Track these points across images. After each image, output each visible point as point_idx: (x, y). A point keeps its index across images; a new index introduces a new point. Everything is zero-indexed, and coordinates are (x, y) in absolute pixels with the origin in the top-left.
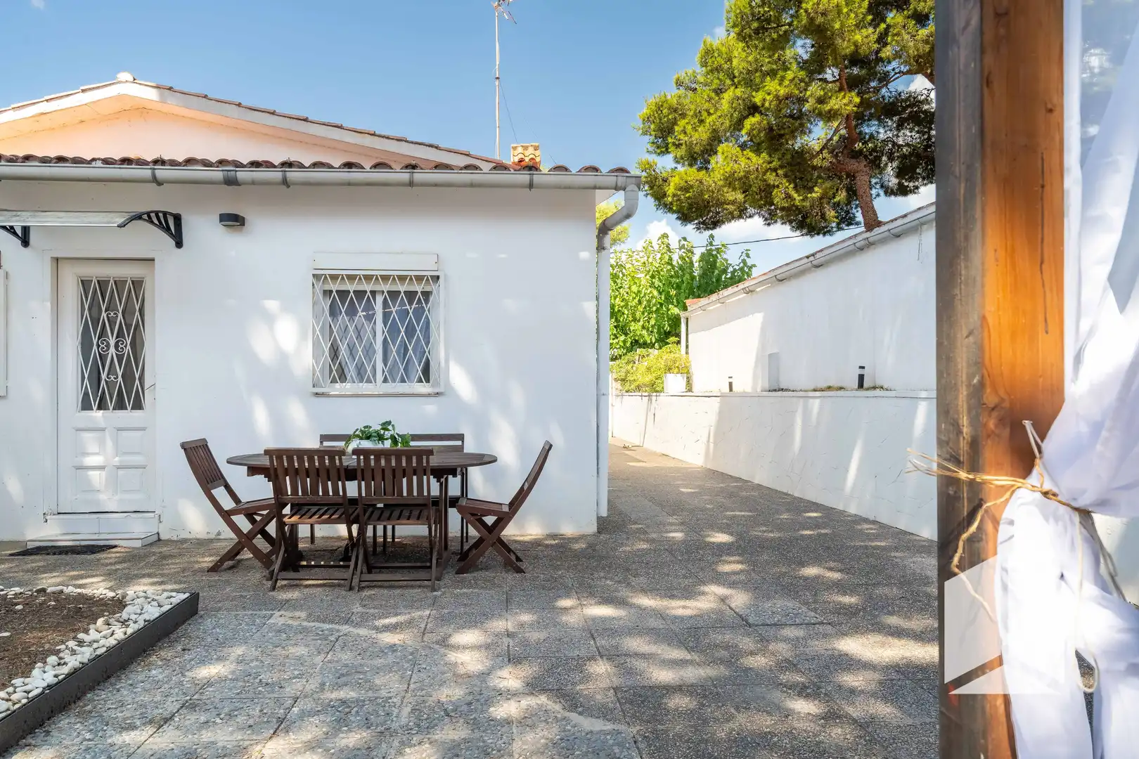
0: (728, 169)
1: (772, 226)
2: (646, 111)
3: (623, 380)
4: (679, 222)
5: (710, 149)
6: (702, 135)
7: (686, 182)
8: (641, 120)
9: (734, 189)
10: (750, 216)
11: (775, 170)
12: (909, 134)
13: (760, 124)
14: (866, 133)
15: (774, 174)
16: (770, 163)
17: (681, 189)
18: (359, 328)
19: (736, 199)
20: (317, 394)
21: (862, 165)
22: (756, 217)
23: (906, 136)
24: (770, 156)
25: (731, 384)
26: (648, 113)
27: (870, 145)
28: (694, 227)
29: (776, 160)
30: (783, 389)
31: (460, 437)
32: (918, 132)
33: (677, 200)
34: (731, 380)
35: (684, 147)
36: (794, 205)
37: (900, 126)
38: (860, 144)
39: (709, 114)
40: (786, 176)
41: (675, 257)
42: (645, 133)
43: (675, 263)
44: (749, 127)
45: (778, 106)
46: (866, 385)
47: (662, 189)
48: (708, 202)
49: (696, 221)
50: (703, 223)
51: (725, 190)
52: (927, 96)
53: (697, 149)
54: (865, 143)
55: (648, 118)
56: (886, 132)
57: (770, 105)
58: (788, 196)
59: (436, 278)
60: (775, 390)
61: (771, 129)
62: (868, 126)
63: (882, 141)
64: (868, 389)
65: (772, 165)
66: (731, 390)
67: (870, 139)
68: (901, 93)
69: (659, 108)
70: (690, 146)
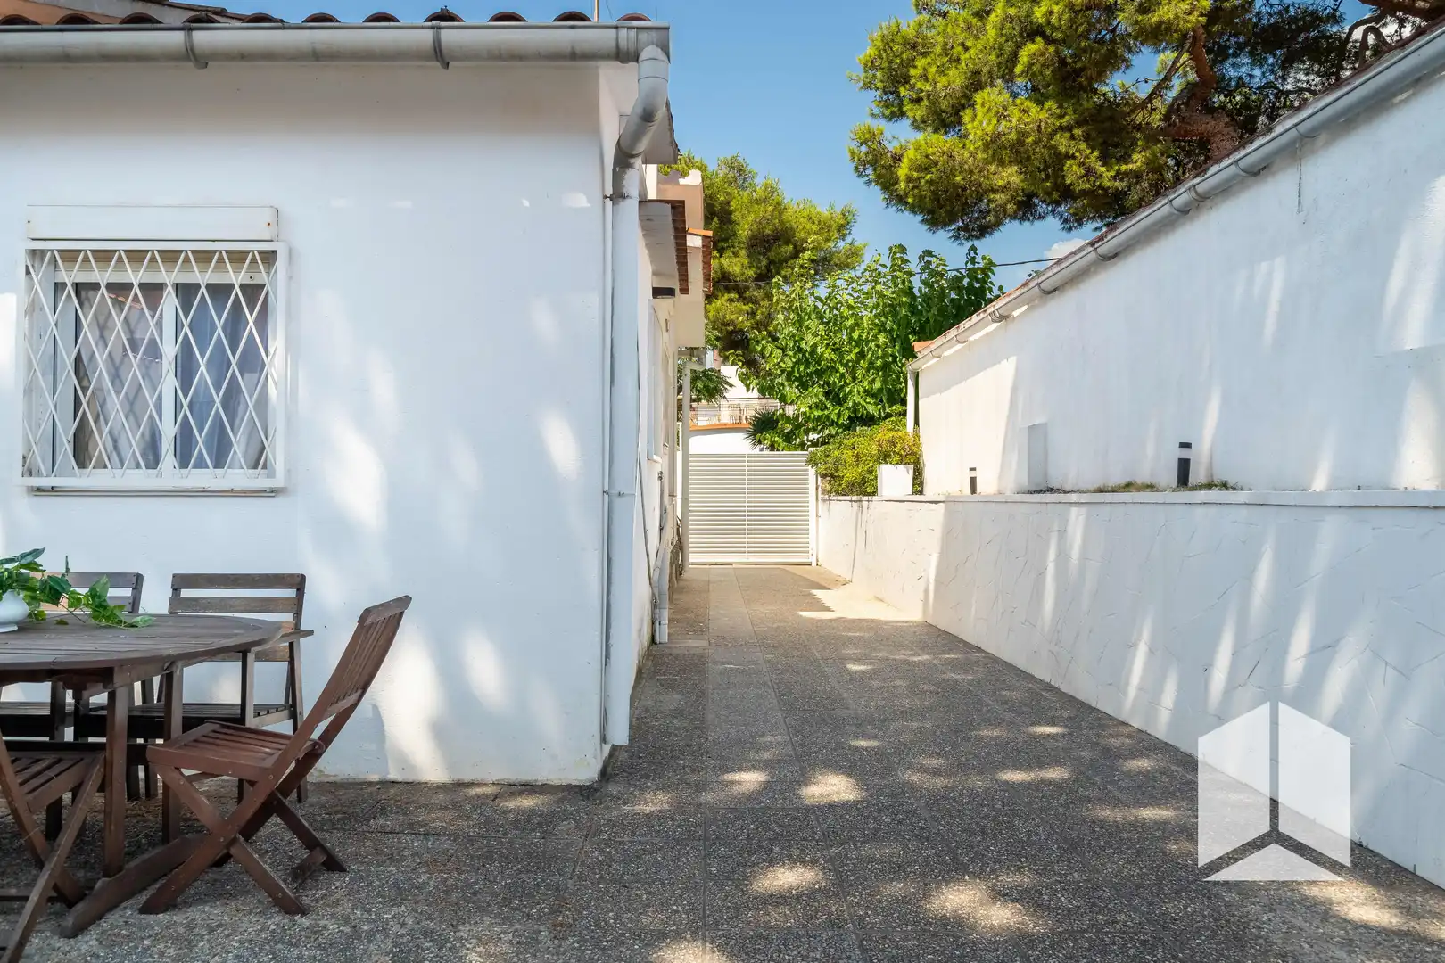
0: (989, 129)
1: (1074, 232)
2: (871, 51)
3: (832, 476)
4: (925, 227)
5: (964, 101)
6: (956, 78)
7: (927, 156)
8: (862, 66)
9: (1002, 163)
10: (1041, 217)
11: (1069, 128)
12: (1305, 78)
13: (1042, 54)
14: (1230, 79)
15: (1067, 135)
16: (1061, 117)
17: (919, 169)
18: (117, 360)
19: (1009, 183)
20: (39, 489)
21: (1222, 124)
22: (1050, 218)
23: (1299, 81)
24: (1060, 106)
25: (973, 481)
26: (872, 54)
27: (1238, 98)
28: (951, 234)
29: (1069, 112)
30: (1052, 489)
31: (298, 583)
32: (1318, 74)
33: (913, 188)
34: (973, 474)
35: (925, 102)
36: (1100, 187)
37: (1287, 64)
38: (1222, 98)
39: (966, 49)
40: (1087, 138)
41: (916, 282)
42: (868, 86)
43: (916, 291)
44: (1025, 59)
45: (1071, 20)
46: (1192, 481)
47: (892, 173)
48: (964, 189)
49: (954, 227)
50: (965, 228)
51: (992, 168)
52: (1335, 10)
53: (944, 104)
54: (1230, 94)
55: (872, 62)
56: (1263, 73)
57: (1060, 20)
58: (1089, 172)
59: (269, 257)
60: (1040, 491)
61: (1063, 62)
62: (1234, 65)
63: (1258, 88)
64: (1195, 488)
65: (1064, 121)
66: (974, 490)
67: (1238, 86)
68: (1288, 7)
69: (887, 43)
70: (933, 99)
